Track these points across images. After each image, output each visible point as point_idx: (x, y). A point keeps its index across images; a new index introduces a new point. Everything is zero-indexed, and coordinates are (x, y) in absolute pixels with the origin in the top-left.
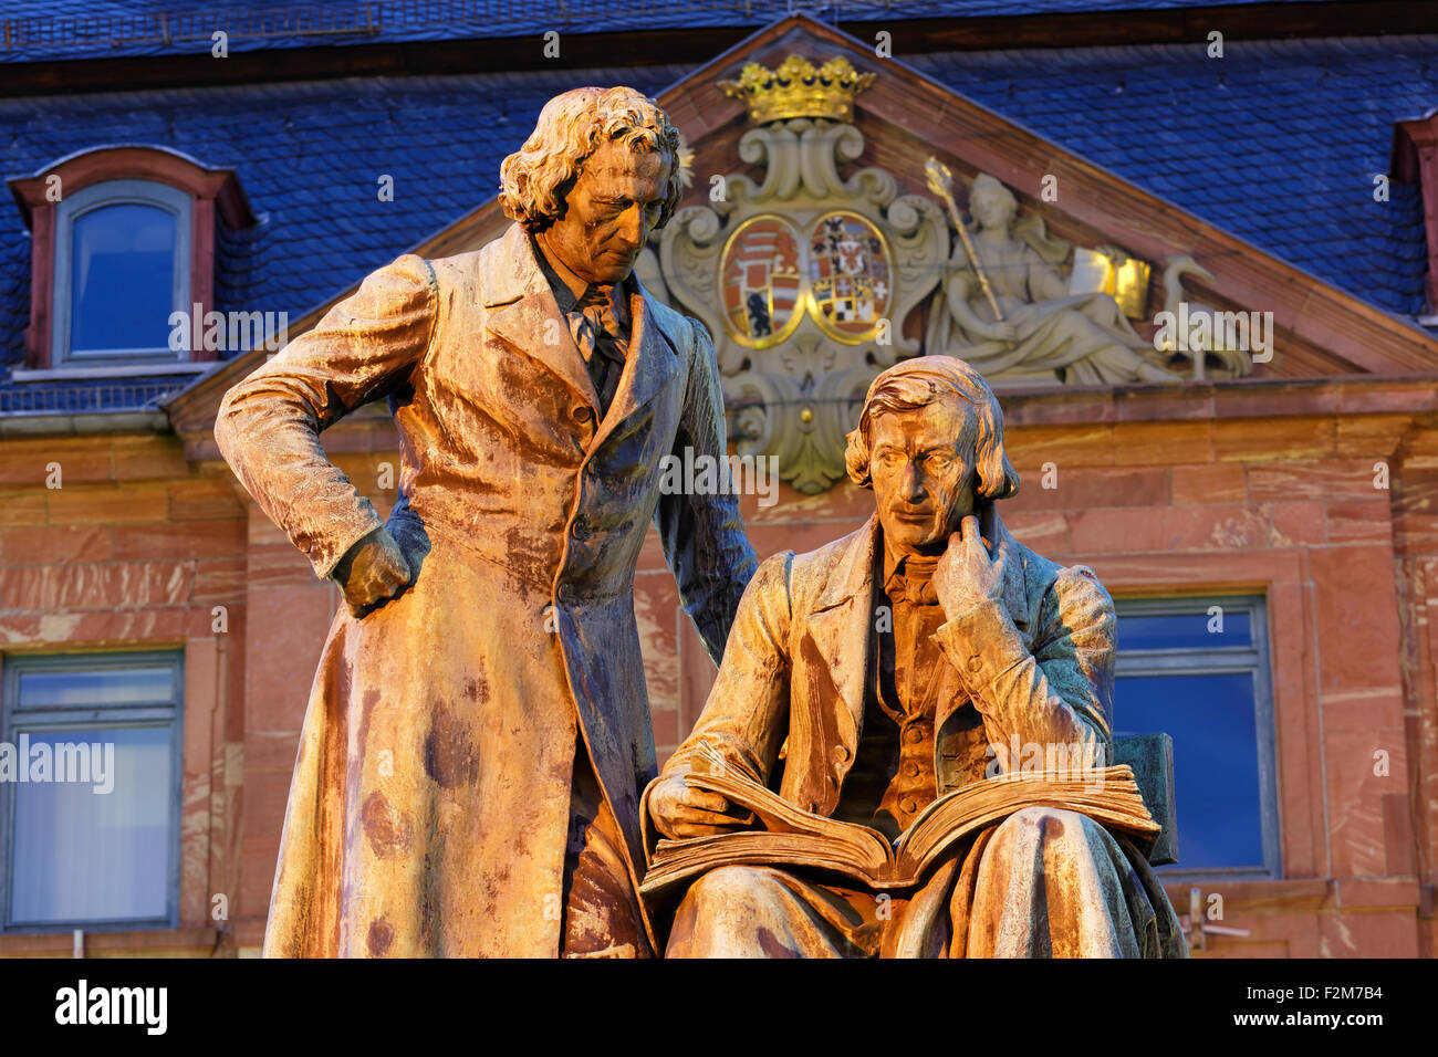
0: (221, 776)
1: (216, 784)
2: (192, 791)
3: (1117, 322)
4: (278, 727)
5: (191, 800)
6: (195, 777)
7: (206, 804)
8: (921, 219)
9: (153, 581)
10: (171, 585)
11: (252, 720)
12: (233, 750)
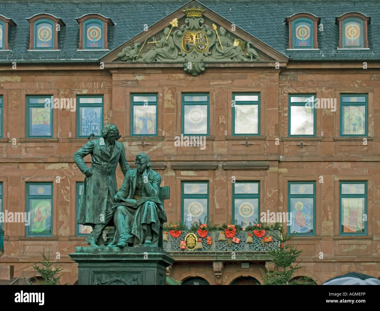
0: (109, 115)
1: (109, 116)
2: (105, 117)
3: (240, 50)
4: (117, 108)
5: (105, 119)
6: (105, 115)
7: (107, 119)
8: (212, 33)
9: (99, 85)
10: (101, 86)
11: (114, 108)
12: (111, 111)
